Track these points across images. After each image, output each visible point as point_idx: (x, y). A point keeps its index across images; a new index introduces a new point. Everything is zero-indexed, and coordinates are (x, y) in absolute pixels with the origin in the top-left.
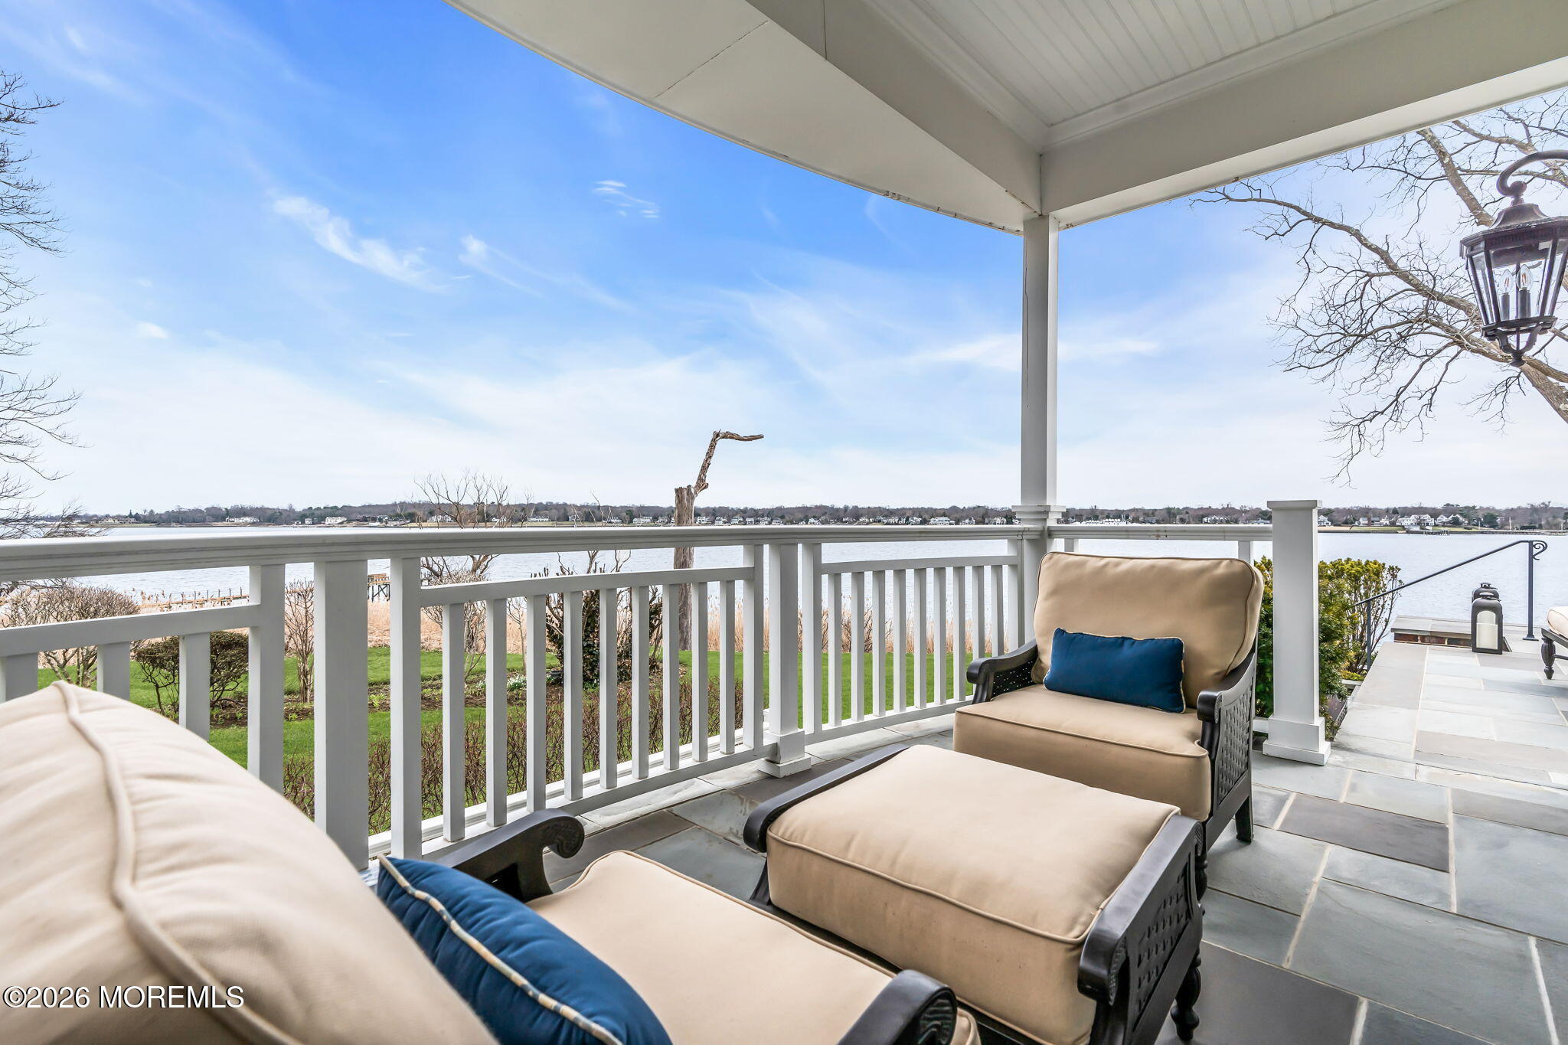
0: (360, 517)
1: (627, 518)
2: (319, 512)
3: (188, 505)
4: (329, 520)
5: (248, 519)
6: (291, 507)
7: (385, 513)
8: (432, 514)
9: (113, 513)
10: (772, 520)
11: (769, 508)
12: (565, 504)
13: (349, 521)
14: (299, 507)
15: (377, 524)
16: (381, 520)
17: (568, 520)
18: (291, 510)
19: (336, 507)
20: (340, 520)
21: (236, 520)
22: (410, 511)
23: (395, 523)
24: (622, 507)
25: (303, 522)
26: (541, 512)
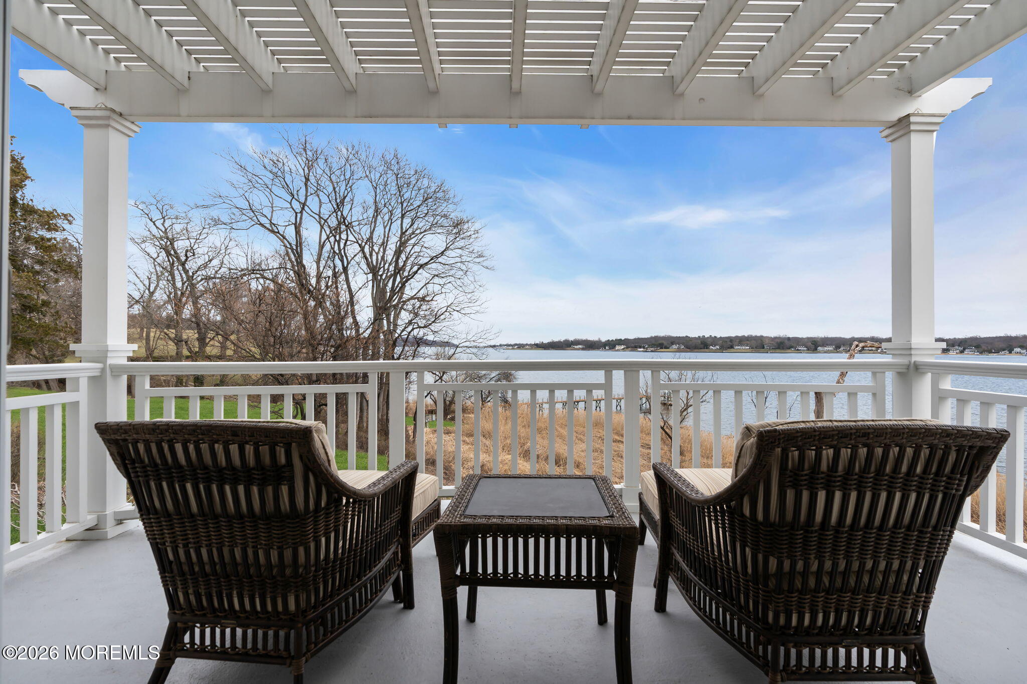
0: (633, 345)
1: (813, 347)
2: (612, 342)
3: (556, 339)
4: (618, 347)
5: (580, 346)
6: (599, 339)
7: (646, 343)
8: (672, 343)
9: (529, 343)
10: (964, 349)
11: (960, 337)
12: (762, 336)
13: (627, 348)
14: (604, 340)
15: (642, 349)
16: (644, 348)
17: (763, 348)
18: (599, 342)
19: (621, 340)
20: (623, 347)
21: (576, 347)
22: (660, 342)
23: (651, 349)
24: (808, 338)
25: (605, 348)
26: (744, 343)
